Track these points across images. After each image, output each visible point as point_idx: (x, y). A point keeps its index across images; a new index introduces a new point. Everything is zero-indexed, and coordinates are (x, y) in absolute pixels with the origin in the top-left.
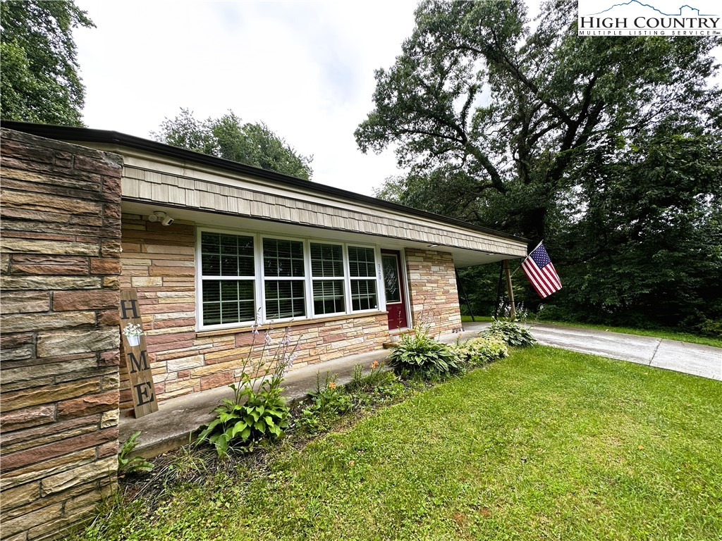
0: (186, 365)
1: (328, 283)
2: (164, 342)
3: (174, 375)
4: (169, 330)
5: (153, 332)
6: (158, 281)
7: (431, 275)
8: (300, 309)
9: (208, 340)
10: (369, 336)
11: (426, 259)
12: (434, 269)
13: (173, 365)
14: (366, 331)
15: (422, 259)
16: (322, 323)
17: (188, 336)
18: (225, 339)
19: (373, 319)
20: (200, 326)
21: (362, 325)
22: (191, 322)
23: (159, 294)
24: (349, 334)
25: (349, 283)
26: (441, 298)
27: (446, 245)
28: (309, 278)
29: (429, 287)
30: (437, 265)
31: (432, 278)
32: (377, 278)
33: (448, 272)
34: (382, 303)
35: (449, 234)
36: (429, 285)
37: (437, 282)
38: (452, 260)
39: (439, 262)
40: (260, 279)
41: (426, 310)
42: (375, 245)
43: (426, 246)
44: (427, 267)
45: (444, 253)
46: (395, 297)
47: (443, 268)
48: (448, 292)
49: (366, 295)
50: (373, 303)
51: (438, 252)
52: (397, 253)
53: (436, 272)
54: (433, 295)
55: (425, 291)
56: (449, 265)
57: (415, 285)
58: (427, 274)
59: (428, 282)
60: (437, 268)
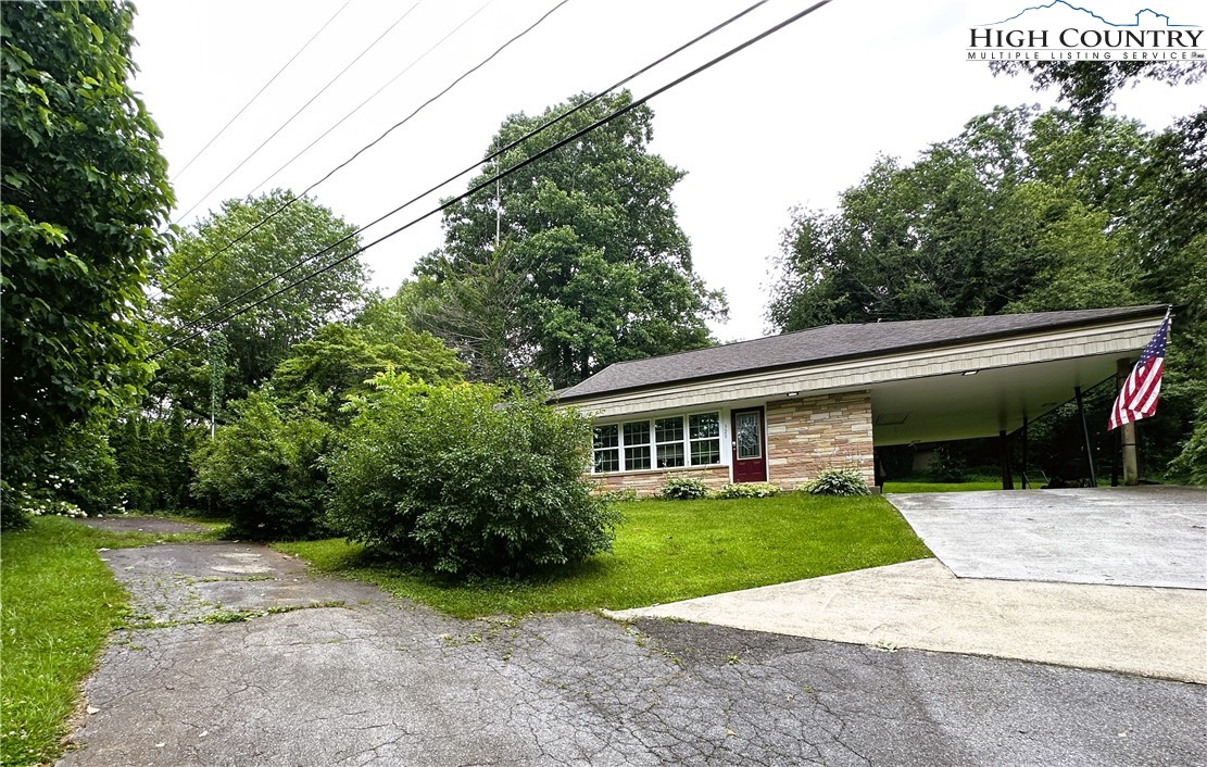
1: (670, 447)
7: (808, 425)
8: (647, 464)
11: (799, 409)
12: (814, 417)
15: (794, 409)
16: (660, 473)
19: (710, 472)
20: (593, 473)
21: (698, 475)
25: (689, 444)
26: (824, 450)
27: (804, 391)
28: (653, 445)
29: (801, 439)
30: (825, 412)
31: (811, 428)
32: (721, 437)
33: (850, 417)
34: (726, 458)
35: (810, 377)
36: (803, 436)
37: (820, 432)
38: (867, 400)
39: (830, 408)
40: (621, 448)
41: (793, 465)
42: (722, 408)
43: (785, 397)
44: (802, 417)
45: (844, 394)
46: (754, 451)
47: (840, 413)
48: (846, 441)
49: (707, 453)
50: (716, 459)
51: (831, 396)
52: (761, 409)
53: (822, 420)
54: (810, 447)
55: (793, 444)
56: (857, 406)
57: (774, 439)
58: (801, 425)
59: (801, 433)
60: (826, 415)
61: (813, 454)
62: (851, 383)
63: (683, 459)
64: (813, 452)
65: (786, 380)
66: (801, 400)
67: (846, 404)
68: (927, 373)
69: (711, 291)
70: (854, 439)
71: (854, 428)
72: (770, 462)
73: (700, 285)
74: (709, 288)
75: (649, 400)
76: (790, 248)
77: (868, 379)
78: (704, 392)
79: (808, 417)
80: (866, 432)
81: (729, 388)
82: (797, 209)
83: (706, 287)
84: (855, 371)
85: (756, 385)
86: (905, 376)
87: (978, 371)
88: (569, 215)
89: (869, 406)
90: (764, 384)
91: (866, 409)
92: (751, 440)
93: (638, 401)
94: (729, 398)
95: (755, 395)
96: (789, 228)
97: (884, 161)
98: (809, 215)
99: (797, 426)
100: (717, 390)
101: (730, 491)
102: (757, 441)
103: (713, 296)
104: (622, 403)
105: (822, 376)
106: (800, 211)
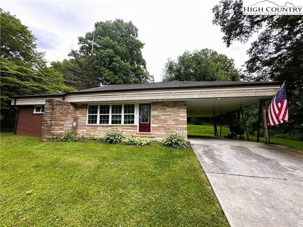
0: (84, 131)
1: (117, 116)
2: (80, 126)
3: (82, 132)
4: (81, 124)
5: (79, 124)
6: (81, 115)
7: (165, 112)
8: (108, 122)
9: (87, 127)
10: (128, 132)
11: (162, 106)
12: (168, 109)
13: (82, 130)
14: (127, 131)
15: (161, 106)
16: (112, 126)
17: (84, 125)
18: (90, 127)
19: (130, 127)
20: (87, 124)
21: (125, 128)
22: (85, 123)
23: (81, 118)
24: (120, 131)
25: (124, 116)
26: (171, 122)
27: (164, 99)
28: (110, 114)
29: (163, 117)
30: (171, 108)
31: (166, 114)
32: (135, 114)
33: (180, 110)
34: (137, 122)
35: (166, 94)
36: (163, 116)
37: (169, 115)
38: (185, 105)
39: (173, 107)
40: (98, 115)
41: (159, 127)
42: (136, 103)
43: (157, 101)
44: (163, 109)
45: (178, 102)
46: (147, 121)
47: (176, 109)
48: (178, 120)
49: (130, 120)
50: (133, 122)
51: (173, 102)
52: (150, 104)
53: (170, 111)
54: (165, 121)
55: (160, 119)
56: (182, 107)
57: (154, 117)
58: (163, 112)
59: (163, 115)
60: (171, 109)
61: (166, 123)
62: (180, 98)
63: (121, 121)
64: (166, 122)
65: (158, 94)
66: (163, 102)
67: (178, 106)
68: (206, 97)
69: (150, 75)
70: (181, 119)
71: (181, 115)
72: (152, 125)
73: (148, 73)
74: (150, 74)
75: (107, 96)
76: (167, 68)
77: (186, 97)
78: (128, 96)
79: (165, 109)
80: (184, 117)
81: (138, 95)
82: (169, 59)
83: (149, 74)
84: (182, 94)
85: (147, 95)
86: (198, 97)
87: (221, 98)
88: (113, 47)
89: (186, 107)
90: (150, 95)
91: (185, 108)
92: (146, 116)
93: (103, 97)
94: (137, 99)
95: (147, 99)
96: (167, 63)
97: (186, 52)
98: (171, 61)
99: (161, 112)
100: (133, 95)
101: (131, 141)
102: (148, 117)
103: (151, 76)
104: (97, 97)
105: (170, 94)
106: (170, 59)
